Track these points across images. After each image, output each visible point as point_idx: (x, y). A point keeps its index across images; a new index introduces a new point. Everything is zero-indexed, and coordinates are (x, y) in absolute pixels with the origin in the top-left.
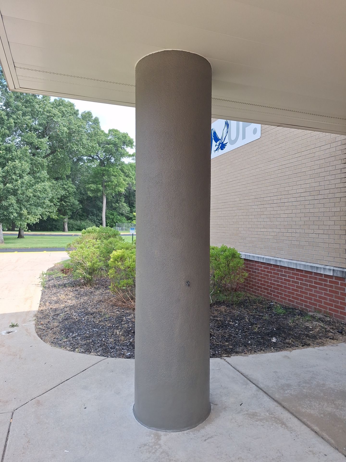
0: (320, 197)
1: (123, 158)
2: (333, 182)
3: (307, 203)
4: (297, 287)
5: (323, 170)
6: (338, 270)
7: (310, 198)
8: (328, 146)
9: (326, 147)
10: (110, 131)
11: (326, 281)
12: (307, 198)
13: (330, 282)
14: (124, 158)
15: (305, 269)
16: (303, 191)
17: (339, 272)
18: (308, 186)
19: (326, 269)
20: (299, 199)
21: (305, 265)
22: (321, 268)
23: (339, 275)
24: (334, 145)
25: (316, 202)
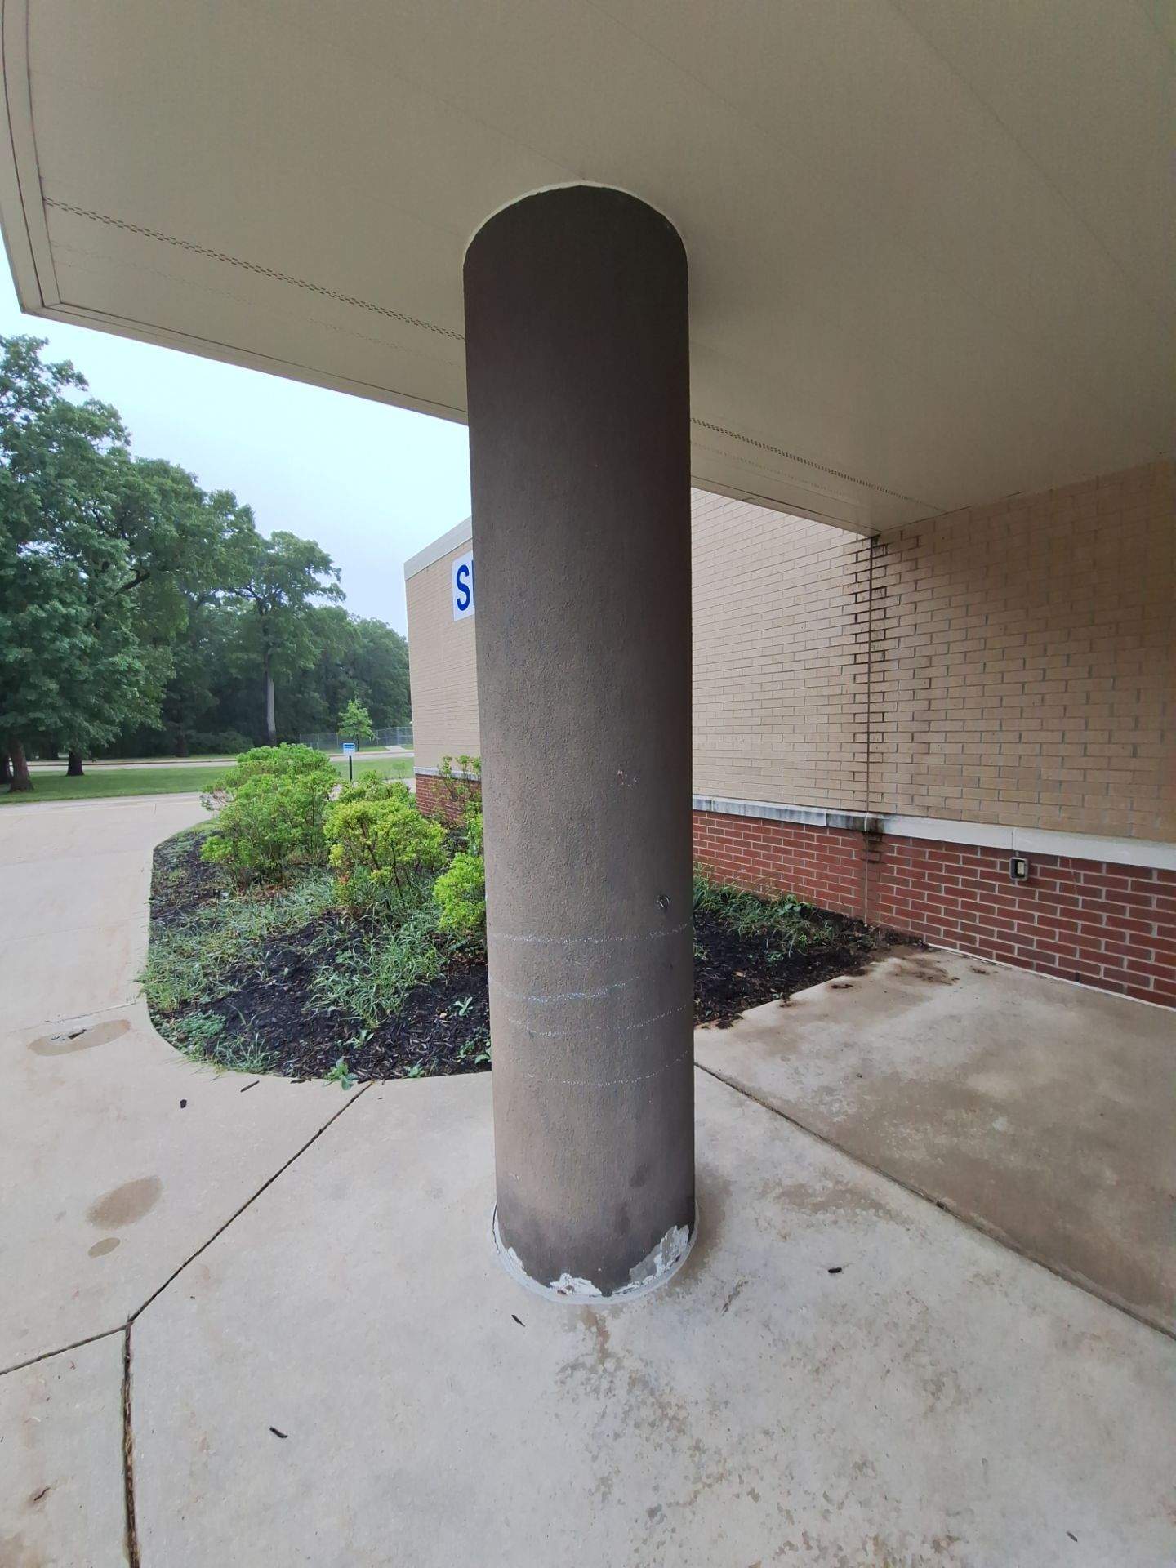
0: (795, 666)
1: (307, 594)
2: (823, 634)
3: (768, 678)
4: (747, 853)
5: (801, 609)
6: (836, 816)
7: (774, 668)
8: (813, 559)
9: (807, 561)
10: (275, 535)
11: (810, 838)
12: (766, 669)
13: (820, 839)
14: (310, 594)
15: (765, 815)
16: (755, 653)
17: (839, 819)
18: (768, 643)
19: (810, 813)
20: (747, 671)
21: (765, 808)
22: (800, 812)
23: (840, 824)
24: (827, 555)
25: (787, 676)
